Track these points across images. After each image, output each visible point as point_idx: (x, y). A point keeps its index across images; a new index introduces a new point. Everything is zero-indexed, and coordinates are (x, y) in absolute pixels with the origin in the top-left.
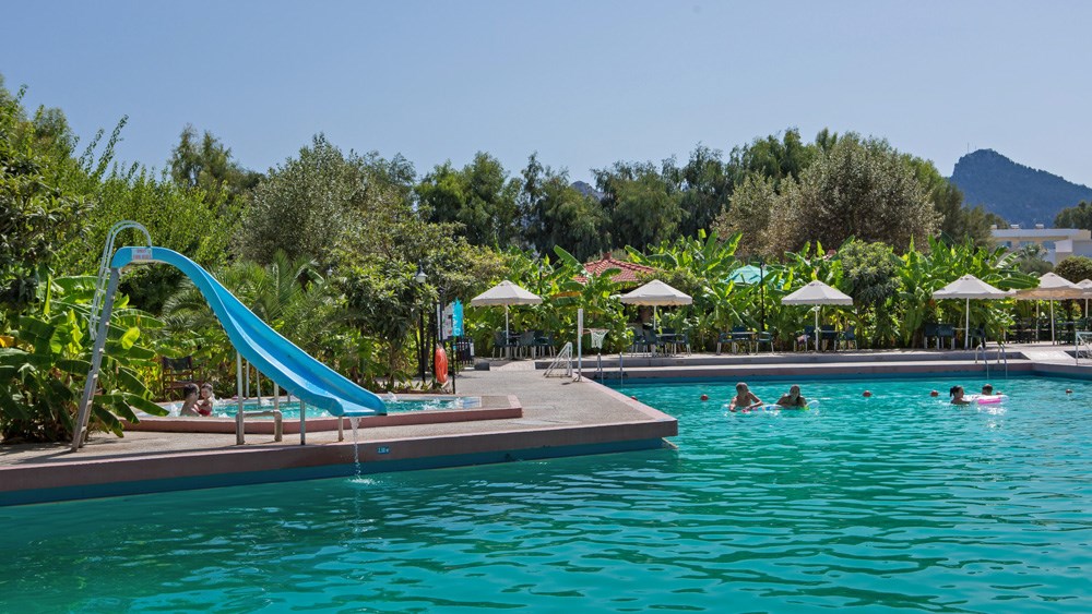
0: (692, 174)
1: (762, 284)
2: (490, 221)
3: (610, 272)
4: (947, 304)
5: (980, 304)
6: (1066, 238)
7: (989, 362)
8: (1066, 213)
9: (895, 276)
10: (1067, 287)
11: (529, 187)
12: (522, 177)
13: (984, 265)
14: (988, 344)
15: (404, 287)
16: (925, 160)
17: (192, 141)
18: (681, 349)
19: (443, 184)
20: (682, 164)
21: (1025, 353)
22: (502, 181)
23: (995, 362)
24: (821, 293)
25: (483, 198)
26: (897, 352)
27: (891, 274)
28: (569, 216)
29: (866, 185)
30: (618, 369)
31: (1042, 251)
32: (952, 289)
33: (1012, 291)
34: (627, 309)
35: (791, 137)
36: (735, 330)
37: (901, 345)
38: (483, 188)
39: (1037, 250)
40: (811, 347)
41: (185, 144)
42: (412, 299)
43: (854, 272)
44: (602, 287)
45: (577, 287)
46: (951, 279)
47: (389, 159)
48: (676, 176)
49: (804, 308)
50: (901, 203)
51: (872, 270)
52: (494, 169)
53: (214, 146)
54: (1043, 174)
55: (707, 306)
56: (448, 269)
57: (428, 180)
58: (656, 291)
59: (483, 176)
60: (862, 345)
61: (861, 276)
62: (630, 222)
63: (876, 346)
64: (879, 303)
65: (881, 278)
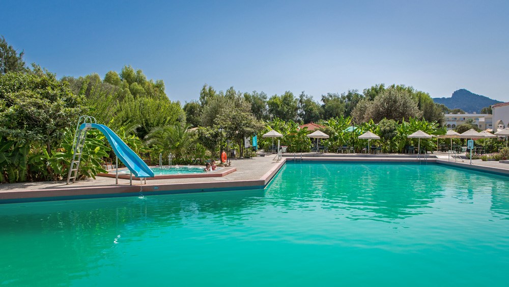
0: (349, 96)
1: (353, 132)
2: (288, 111)
3: (305, 128)
4: (414, 139)
5: (425, 140)
6: (483, 117)
7: (421, 159)
8: (485, 109)
9: (396, 130)
10: (456, 135)
11: (301, 101)
12: (299, 98)
13: (427, 127)
14: (428, 152)
15: (214, 133)
16: (426, 93)
17: (206, 88)
18: (325, 152)
19: (275, 100)
20: (346, 94)
21: (437, 156)
22: (292, 99)
23: (423, 159)
24: (370, 135)
25: (287, 105)
26: (397, 155)
27: (395, 130)
28: (311, 110)
29: (395, 102)
30: (300, 158)
31: (474, 121)
32: (414, 135)
33: (438, 136)
34: (312, 139)
35: (382, 86)
36: (343, 146)
37: (399, 152)
38: (287, 102)
39: (472, 121)
40: (367, 152)
41: (204, 89)
42: (217, 137)
43: (382, 129)
44: (303, 132)
45: (296, 132)
46: (414, 131)
47: (259, 93)
48: (344, 98)
49: (366, 140)
50: (407, 107)
51: (388, 128)
52: (291, 96)
53: (212, 89)
54: (482, 97)
55: (335, 138)
56: (247, 127)
57: (271, 99)
58: (318, 134)
59: (287, 99)
60: (385, 151)
61: (385, 130)
62: (329, 112)
63: (391, 152)
64: (391, 139)
65: (391, 131)
